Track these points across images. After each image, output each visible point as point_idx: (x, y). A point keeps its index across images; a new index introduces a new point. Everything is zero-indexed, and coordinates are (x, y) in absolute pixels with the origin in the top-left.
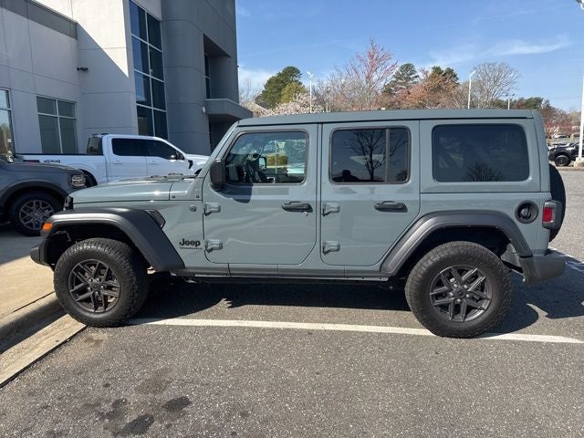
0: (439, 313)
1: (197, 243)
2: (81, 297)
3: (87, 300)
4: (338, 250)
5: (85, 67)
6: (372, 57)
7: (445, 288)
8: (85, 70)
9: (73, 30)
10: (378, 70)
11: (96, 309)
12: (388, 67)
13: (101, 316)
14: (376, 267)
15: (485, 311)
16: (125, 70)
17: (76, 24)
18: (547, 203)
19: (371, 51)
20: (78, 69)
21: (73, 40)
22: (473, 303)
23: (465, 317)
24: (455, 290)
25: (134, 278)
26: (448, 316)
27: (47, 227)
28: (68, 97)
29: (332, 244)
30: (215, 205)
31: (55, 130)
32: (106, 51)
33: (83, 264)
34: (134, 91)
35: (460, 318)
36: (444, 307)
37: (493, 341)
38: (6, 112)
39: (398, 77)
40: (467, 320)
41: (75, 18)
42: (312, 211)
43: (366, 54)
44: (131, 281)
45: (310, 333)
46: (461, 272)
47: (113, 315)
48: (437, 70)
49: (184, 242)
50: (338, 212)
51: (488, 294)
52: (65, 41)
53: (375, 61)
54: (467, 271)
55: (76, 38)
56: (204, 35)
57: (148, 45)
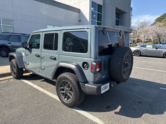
0: (62, 95)
4: (44, 69)
5: (80, 20)
8: (80, 21)
9: (78, 11)
11: (14, 74)
14: (51, 77)
15: (72, 99)
16: (88, 19)
17: (79, 9)
18: (92, 63)
23: (68, 100)
24: (65, 89)
26: (64, 97)
29: (43, 67)
42: (40, 57)
50: (44, 58)
52: (76, 14)
55: (79, 13)
56: (116, 8)
57: (97, 12)
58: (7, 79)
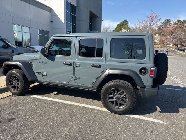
0: (110, 104)
1: (40, 73)
2: (12, 86)
3: (13, 87)
4: (80, 79)
6: (151, 17)
7: (112, 96)
8: (53, 22)
9: (50, 10)
10: (153, 21)
11: (15, 90)
12: (157, 20)
13: (16, 92)
14: (91, 86)
15: (126, 106)
16: (63, 21)
17: (51, 8)
18: (152, 68)
19: (152, 15)
20: (51, 22)
21: (50, 13)
22: (122, 102)
23: (119, 107)
24: (116, 96)
25: (24, 82)
26: (113, 106)
27: (4, 65)
28: (47, 29)
29: (78, 77)
30: (45, 61)
31: (43, 39)
32: (58, 16)
33: (12, 76)
34: (66, 28)
35: (117, 107)
36: (112, 102)
37: (129, 117)
38: (29, 34)
39: (164, 23)
40: (120, 108)
41: (51, 7)
42: (72, 65)
43: (150, 16)
44: (23, 83)
45: (70, 105)
46: (118, 91)
47: (18, 92)
48: (179, 21)
49: (37, 72)
50: (80, 66)
51: (127, 100)
52: (48, 13)
53: (152, 18)
54: (120, 90)
55: (51, 12)
56: (90, 11)
57: (72, 14)
58: (6, 97)
